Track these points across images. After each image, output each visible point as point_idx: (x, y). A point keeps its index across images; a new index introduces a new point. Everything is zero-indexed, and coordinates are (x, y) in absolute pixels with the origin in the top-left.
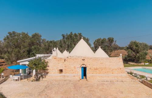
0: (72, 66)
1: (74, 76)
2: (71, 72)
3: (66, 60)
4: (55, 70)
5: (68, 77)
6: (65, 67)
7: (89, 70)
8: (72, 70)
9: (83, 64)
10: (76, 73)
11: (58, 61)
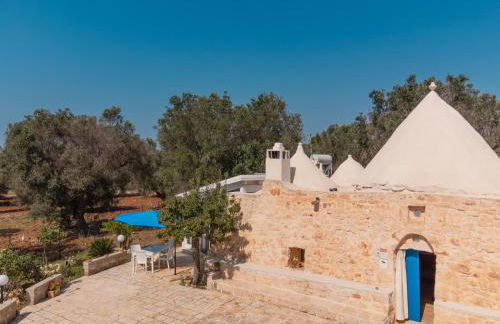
0: (353, 241)
1: (357, 296)
2: (342, 267)
3: (321, 203)
4: (273, 246)
5: (324, 292)
6: (318, 237)
7: (449, 276)
8: (352, 262)
9: (416, 237)
10: (369, 282)
11: (288, 204)
